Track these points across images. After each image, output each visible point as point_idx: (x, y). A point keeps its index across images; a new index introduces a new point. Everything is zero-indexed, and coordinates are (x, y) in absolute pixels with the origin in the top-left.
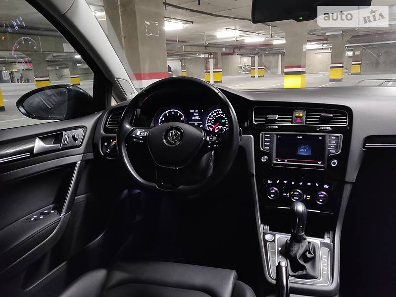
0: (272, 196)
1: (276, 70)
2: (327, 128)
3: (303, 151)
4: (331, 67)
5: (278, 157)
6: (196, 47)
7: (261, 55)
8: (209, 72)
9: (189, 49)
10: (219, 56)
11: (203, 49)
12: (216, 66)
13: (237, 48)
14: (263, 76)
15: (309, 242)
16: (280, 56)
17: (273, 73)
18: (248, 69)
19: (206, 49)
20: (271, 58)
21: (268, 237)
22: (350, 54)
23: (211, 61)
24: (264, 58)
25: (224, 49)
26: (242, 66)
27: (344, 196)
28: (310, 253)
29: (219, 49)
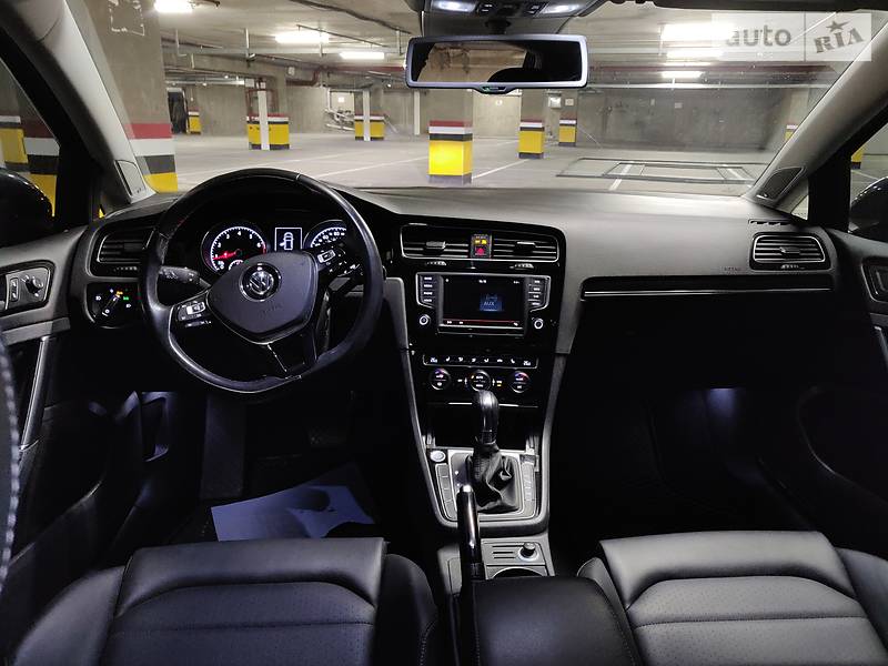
0: (440, 384)
1: (409, 127)
2: (527, 265)
3: (490, 305)
4: (522, 129)
5: (447, 316)
6: (225, 60)
7: (377, 90)
8: (258, 123)
9: (206, 63)
10: (281, 87)
11: (240, 66)
12: (274, 109)
13: (323, 71)
14: (382, 139)
15: (503, 457)
16: (417, 96)
17: (403, 133)
18: (347, 120)
19: (249, 66)
20: (398, 98)
21: (436, 455)
22: (556, 101)
23: (262, 96)
24: (383, 96)
25: (291, 71)
26: (335, 111)
27: (554, 376)
28: (505, 474)
29: (282, 68)
